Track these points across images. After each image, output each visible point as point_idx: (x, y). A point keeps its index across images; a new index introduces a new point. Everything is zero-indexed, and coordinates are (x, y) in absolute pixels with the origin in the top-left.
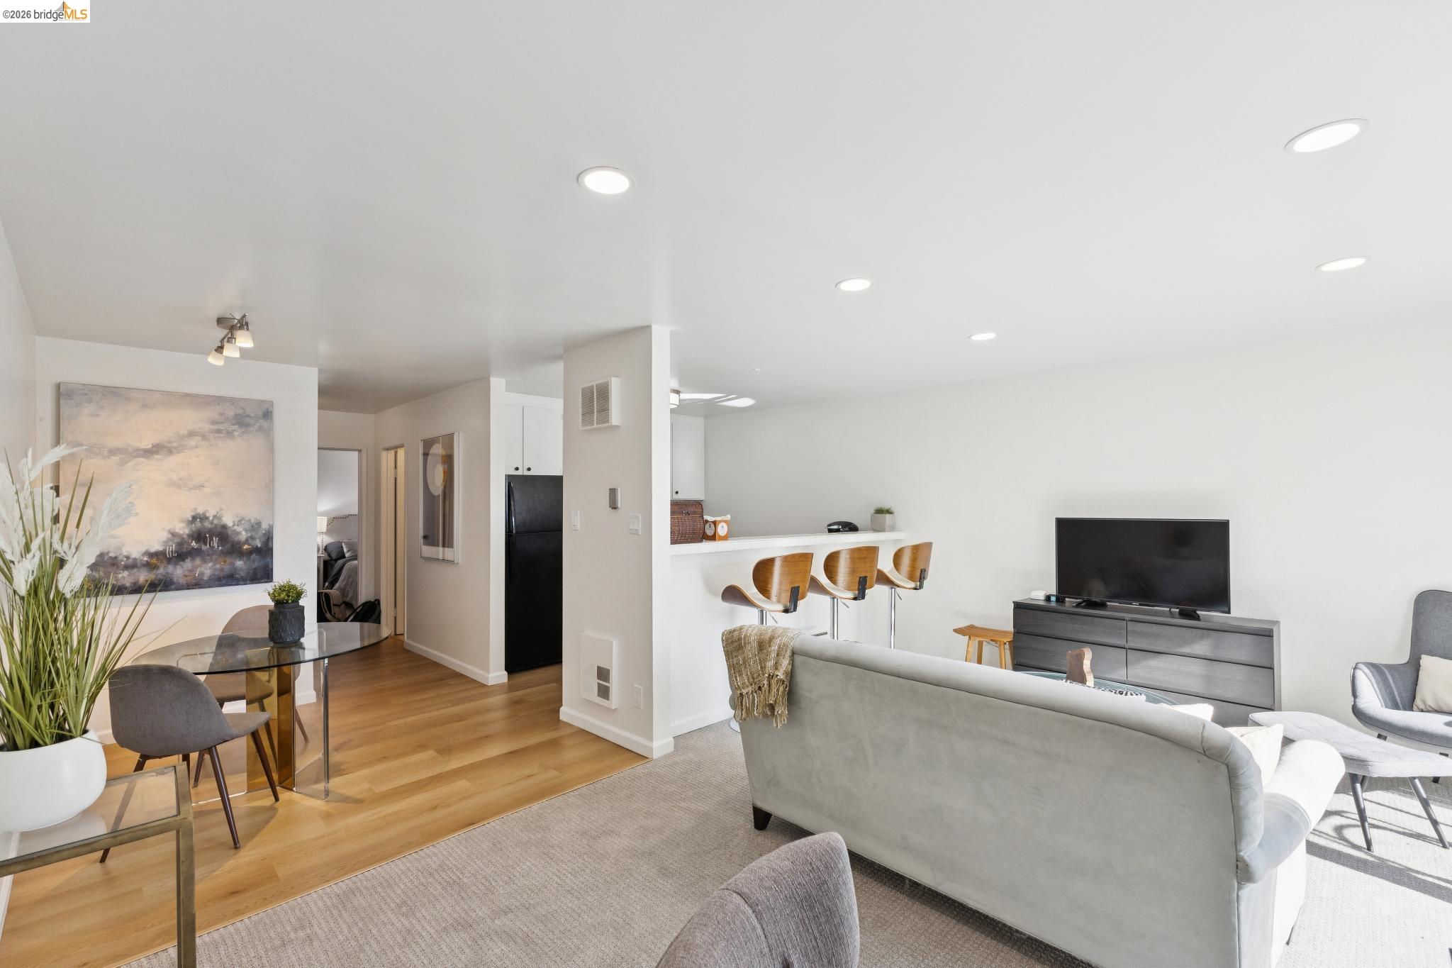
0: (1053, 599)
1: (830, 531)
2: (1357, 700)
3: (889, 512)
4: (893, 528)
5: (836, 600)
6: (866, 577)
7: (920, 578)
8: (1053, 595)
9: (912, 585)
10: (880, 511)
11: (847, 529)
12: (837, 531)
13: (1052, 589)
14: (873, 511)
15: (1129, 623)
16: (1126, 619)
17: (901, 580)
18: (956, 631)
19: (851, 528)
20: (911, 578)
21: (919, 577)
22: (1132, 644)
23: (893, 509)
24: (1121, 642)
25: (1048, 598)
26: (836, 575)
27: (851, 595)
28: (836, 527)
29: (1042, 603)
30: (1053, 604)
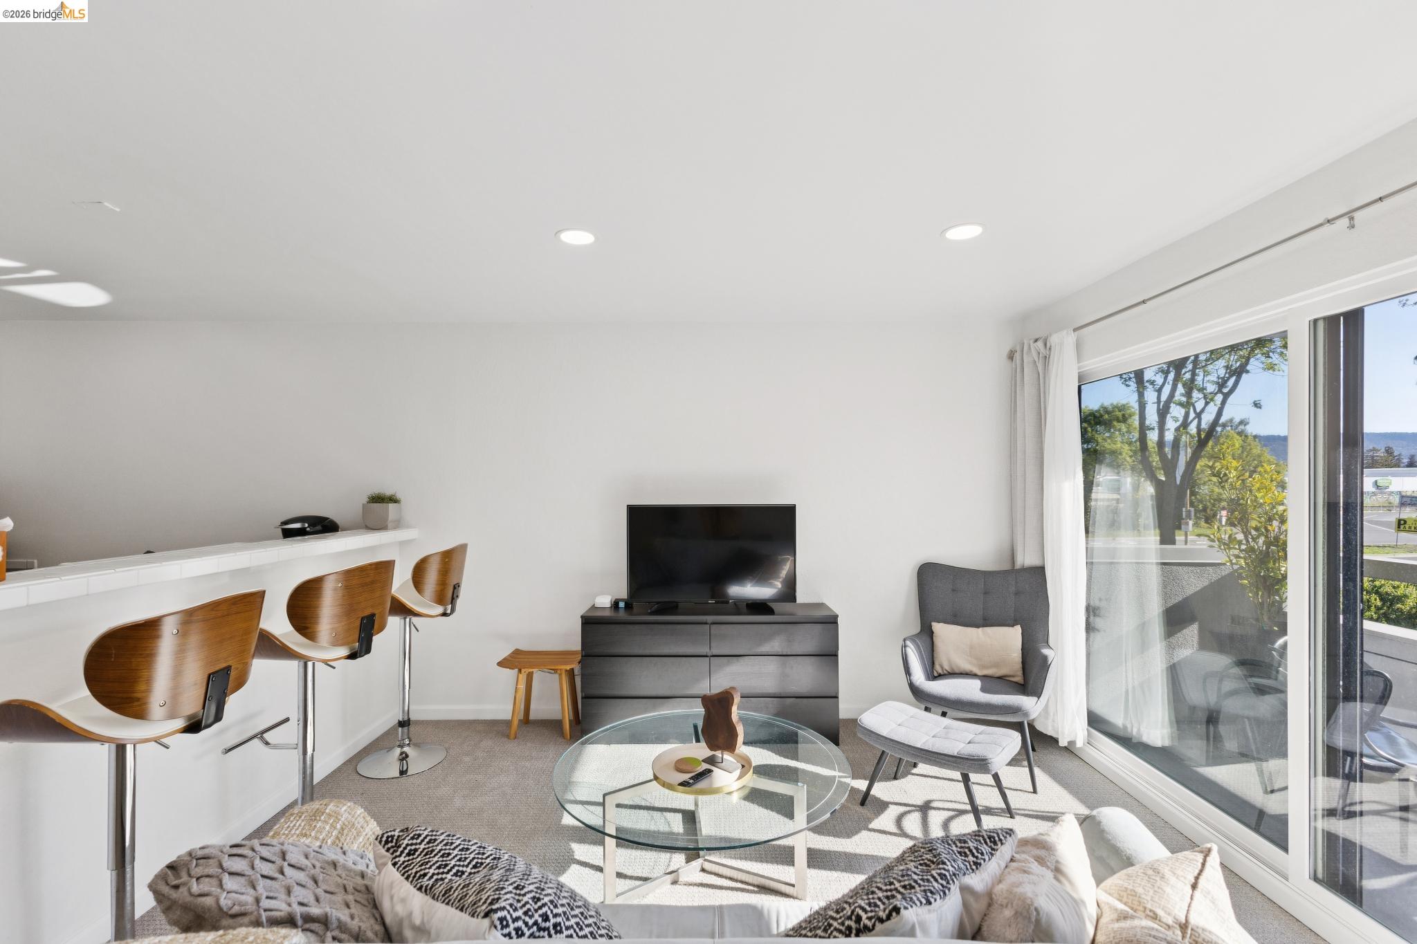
0: (622, 605)
1: (288, 534)
2: (912, 678)
3: (393, 500)
4: (398, 525)
5: (310, 664)
6: (373, 615)
7: (453, 599)
8: (622, 600)
9: (440, 610)
10: (378, 499)
11: (319, 528)
12: (301, 533)
13: (623, 592)
14: (365, 500)
15: (714, 627)
16: (708, 622)
17: (425, 605)
18: (500, 664)
19: (323, 526)
20: (440, 600)
21: (447, 596)
22: (715, 652)
23: (399, 496)
24: (704, 650)
25: (615, 605)
26: (316, 623)
27: (344, 651)
28: (297, 525)
29: (607, 614)
30: (622, 615)
